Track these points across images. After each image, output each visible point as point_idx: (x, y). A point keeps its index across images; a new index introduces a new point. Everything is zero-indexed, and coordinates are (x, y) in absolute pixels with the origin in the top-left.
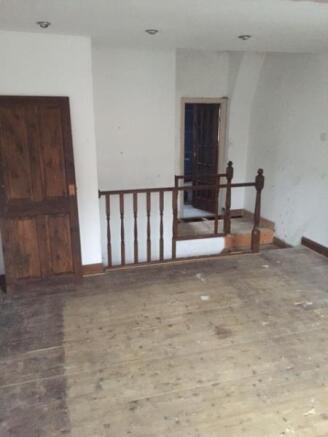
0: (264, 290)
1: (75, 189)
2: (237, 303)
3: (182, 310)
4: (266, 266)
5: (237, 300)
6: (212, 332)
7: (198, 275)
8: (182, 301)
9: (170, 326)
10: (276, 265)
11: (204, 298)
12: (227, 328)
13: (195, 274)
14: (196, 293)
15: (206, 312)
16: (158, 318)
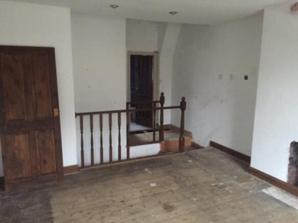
0: (191, 177)
1: (59, 111)
2: (175, 187)
3: (138, 194)
4: (191, 161)
5: (175, 184)
6: (161, 208)
7: (146, 170)
8: (137, 188)
9: (132, 206)
10: (196, 160)
11: (153, 185)
12: (171, 204)
13: (144, 169)
14: (146, 182)
15: (155, 195)
16: (123, 201)
